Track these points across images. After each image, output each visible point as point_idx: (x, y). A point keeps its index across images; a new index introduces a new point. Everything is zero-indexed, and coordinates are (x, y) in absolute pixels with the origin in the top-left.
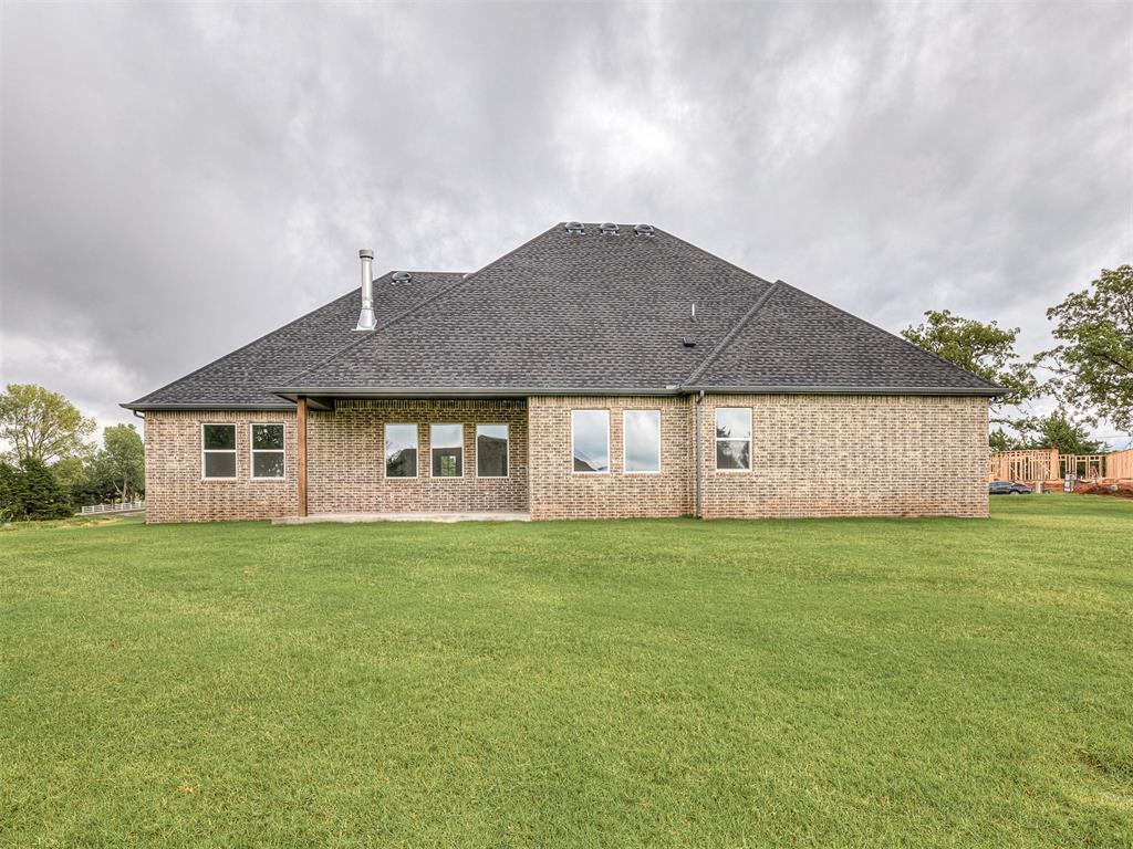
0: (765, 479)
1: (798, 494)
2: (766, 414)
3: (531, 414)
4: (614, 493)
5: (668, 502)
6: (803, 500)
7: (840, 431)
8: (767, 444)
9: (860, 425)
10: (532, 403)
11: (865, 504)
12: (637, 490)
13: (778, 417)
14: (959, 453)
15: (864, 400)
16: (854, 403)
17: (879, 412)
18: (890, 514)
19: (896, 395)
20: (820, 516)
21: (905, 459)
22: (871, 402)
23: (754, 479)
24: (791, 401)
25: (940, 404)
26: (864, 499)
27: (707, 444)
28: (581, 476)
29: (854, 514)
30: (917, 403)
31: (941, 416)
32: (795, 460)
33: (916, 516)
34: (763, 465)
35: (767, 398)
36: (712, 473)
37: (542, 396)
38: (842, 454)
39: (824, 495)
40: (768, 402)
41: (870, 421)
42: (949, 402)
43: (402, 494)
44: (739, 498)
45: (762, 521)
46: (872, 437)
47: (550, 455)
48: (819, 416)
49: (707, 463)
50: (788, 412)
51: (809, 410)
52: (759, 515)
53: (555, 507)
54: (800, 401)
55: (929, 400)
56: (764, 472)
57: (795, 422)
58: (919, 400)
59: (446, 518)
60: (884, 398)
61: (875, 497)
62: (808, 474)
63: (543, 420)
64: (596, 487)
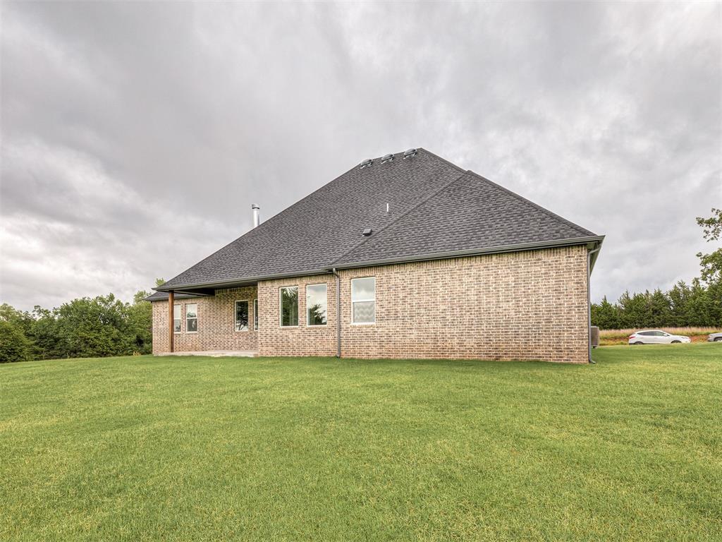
0: (383, 329)
1: (408, 341)
2: (384, 280)
3: (259, 292)
4: (300, 340)
5: (330, 346)
6: (412, 345)
7: (441, 289)
8: (385, 303)
9: (457, 283)
10: (260, 285)
11: (462, 349)
12: (313, 338)
13: (392, 282)
14: (553, 302)
15: (460, 262)
16: (452, 265)
17: (474, 271)
18: (484, 357)
19: (489, 254)
20: (425, 358)
21: (498, 310)
22: (466, 263)
23: (376, 329)
24: (402, 269)
25: (531, 258)
26: (461, 344)
27: (345, 305)
28: (283, 329)
29: (452, 357)
30: (510, 260)
31: (533, 269)
32: (406, 314)
33: (509, 359)
34: (382, 319)
35: (385, 269)
36: (348, 326)
37: (264, 280)
38: (442, 307)
39: (429, 341)
40: (385, 271)
41: (465, 279)
42: (542, 255)
43: (241, 340)
44: (366, 344)
45: (381, 361)
46: (469, 293)
47: (268, 316)
48: (424, 278)
49: (345, 319)
50: (400, 277)
51: (415, 274)
52: (379, 356)
53: (270, 348)
54: (409, 268)
55: (521, 256)
56: (383, 324)
57: (405, 284)
58: (511, 256)
59: (216, 354)
60: (478, 259)
61: (470, 343)
62: (416, 325)
63: (264, 295)
64: (291, 336)
